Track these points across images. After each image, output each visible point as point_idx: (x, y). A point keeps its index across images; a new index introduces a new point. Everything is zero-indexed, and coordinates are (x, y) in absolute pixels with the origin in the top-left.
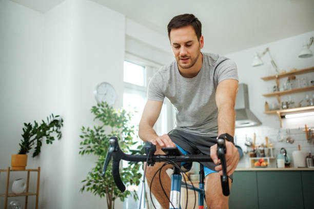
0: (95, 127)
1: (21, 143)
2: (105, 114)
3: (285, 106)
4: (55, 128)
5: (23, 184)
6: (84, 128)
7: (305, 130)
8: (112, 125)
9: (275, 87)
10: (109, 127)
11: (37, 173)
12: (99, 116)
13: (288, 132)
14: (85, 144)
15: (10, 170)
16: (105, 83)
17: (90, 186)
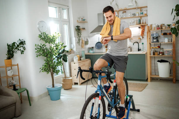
0: (41, 44)
1: (7, 54)
2: (46, 38)
4: (21, 45)
5: (12, 72)
6: (36, 45)
8: (49, 43)
9: (117, 16)
10: (48, 43)
11: (17, 66)
12: (42, 39)
14: (38, 52)
15: (6, 67)
16: (42, 21)
17: (43, 70)
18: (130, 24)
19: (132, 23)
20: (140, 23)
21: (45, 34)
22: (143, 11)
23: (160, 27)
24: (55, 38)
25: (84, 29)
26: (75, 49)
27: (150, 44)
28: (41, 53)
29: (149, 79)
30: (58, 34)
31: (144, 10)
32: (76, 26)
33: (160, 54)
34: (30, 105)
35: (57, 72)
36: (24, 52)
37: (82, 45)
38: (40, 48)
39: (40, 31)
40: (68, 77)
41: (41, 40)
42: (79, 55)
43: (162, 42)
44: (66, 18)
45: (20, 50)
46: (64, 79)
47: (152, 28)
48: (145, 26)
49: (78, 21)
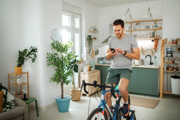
0: (53, 53)
1: (18, 61)
2: (58, 47)
4: (33, 53)
5: (21, 80)
6: (48, 53)
7: (141, 48)
8: (61, 52)
9: (130, 27)
11: (27, 74)
12: (55, 48)
14: (49, 61)
15: (16, 75)
16: (55, 29)
17: (53, 80)
18: (143, 37)
19: (145, 35)
20: (153, 36)
21: (57, 42)
22: (157, 24)
23: (175, 41)
24: (67, 47)
25: (96, 39)
26: (85, 59)
27: (164, 58)
28: (52, 62)
29: (161, 95)
30: (71, 43)
31: (159, 23)
32: (88, 35)
33: (174, 70)
34: (38, 116)
35: (67, 83)
36: (35, 60)
37: (92, 55)
38: (51, 56)
39: (53, 40)
40: (77, 88)
41: (53, 49)
42: (89, 66)
43: (177, 57)
44: (79, 27)
45: (31, 58)
46: (73, 89)
47: (166, 42)
48: (158, 39)
49: (90, 30)
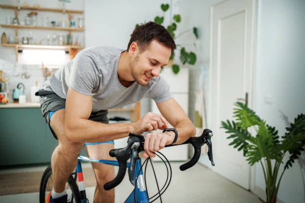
3: (25, 42)
7: (41, 67)
9: (16, 19)
13: (24, 67)
18: (47, 42)
20: (69, 43)
